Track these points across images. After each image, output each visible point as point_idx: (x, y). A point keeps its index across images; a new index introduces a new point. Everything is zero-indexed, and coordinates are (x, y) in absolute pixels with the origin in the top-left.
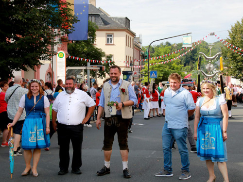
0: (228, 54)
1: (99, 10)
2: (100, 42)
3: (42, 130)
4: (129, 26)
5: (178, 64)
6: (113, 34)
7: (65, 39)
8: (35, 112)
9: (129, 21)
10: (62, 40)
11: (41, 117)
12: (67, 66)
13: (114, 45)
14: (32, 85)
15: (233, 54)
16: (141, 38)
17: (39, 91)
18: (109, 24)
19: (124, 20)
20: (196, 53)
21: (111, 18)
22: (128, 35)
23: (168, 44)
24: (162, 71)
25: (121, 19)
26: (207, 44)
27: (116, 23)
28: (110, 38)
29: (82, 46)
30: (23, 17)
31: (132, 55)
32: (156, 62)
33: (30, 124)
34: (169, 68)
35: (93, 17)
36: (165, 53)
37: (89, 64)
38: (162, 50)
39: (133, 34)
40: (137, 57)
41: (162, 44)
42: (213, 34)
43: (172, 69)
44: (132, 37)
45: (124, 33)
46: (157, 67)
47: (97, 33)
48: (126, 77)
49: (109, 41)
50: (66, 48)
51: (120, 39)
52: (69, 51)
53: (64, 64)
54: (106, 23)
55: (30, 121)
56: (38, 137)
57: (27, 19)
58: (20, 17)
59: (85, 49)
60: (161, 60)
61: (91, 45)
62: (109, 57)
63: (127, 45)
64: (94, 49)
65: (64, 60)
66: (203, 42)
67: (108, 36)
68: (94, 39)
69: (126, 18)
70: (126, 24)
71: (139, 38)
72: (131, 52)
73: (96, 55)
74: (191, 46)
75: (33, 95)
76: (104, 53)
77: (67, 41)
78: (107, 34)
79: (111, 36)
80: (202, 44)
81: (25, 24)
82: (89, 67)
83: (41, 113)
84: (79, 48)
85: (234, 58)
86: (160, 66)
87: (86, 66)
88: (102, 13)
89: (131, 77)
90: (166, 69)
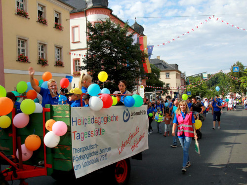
0: (231, 81)
1: (162, 61)
2: (163, 78)
4: (178, 68)
5: (205, 86)
6: (169, 73)
12: (145, 91)
13: (170, 78)
15: (233, 80)
18: (167, 68)
21: (168, 65)
22: (177, 73)
25: (173, 65)
27: (171, 67)
31: (180, 83)
35: (159, 65)
38: (197, 79)
39: (180, 72)
40: (183, 83)
42: (221, 71)
44: (179, 74)
45: (175, 72)
47: (161, 73)
48: (175, 95)
49: (167, 76)
50: (145, 82)
51: (173, 75)
53: (143, 91)
54: (165, 67)
61: (158, 79)
62: (168, 84)
63: (177, 78)
64: (159, 81)
65: (143, 89)
66: (222, 73)
68: (159, 76)
69: (176, 64)
70: (176, 67)
71: (184, 73)
72: (179, 81)
73: (161, 84)
76: (164, 83)
78: (166, 73)
82: (155, 91)
85: (234, 82)
86: (194, 88)
88: (163, 63)
89: (178, 95)
90: (198, 90)
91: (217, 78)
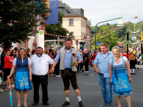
1: (64, 4)
2: (65, 24)
3: (27, 79)
4: (83, 14)
5: (114, 37)
6: (73, 19)
7: (44, 23)
8: (23, 68)
9: (83, 10)
10: (42, 23)
11: (27, 71)
12: (45, 39)
13: (74, 26)
14: (20, 51)
16: (90, 21)
17: (25, 55)
18: (71, 13)
19: (80, 10)
20: (126, 29)
21: (72, 9)
22: (83, 19)
23: (108, 24)
24: (104, 41)
25: (78, 9)
26: (132, 24)
27: (75, 12)
28: (71, 21)
29: (54, 27)
30: (17, 9)
31: (85, 32)
32: (100, 36)
33: (20, 75)
34: (109, 40)
35: (61, 9)
36: (106, 30)
37: (58, 38)
38: (104, 28)
39: (86, 19)
40: (89, 33)
41: (104, 25)
42: (136, 18)
43: (111, 40)
44: (85, 21)
45: (80, 18)
46: (101, 39)
47: (63, 19)
48: (81, 46)
49: (71, 24)
50: (44, 28)
52: (46, 30)
53: (43, 38)
54: (68, 12)
55: (20, 73)
56: (25, 83)
57: (20, 11)
58: (15, 10)
59: (56, 29)
60: (103, 35)
61: (60, 26)
62: (71, 34)
63: (82, 26)
64: (62, 28)
65: (43, 35)
66: (130, 23)
67: (70, 20)
68: (61, 23)
69: (81, 9)
70: (81, 13)
72: (85, 30)
73: (63, 32)
74: (122, 25)
75: (21, 57)
76: (68, 31)
77: (45, 24)
78: (69, 19)
79: (72, 20)
80: (129, 24)
81: (19, 14)
82: (59, 40)
83: (27, 69)
84: (52, 28)
86: (103, 39)
87: (57, 39)
88: (66, 6)
89: (85, 46)
90: (107, 40)
91: (124, 29)
